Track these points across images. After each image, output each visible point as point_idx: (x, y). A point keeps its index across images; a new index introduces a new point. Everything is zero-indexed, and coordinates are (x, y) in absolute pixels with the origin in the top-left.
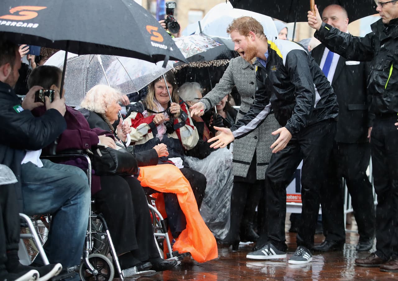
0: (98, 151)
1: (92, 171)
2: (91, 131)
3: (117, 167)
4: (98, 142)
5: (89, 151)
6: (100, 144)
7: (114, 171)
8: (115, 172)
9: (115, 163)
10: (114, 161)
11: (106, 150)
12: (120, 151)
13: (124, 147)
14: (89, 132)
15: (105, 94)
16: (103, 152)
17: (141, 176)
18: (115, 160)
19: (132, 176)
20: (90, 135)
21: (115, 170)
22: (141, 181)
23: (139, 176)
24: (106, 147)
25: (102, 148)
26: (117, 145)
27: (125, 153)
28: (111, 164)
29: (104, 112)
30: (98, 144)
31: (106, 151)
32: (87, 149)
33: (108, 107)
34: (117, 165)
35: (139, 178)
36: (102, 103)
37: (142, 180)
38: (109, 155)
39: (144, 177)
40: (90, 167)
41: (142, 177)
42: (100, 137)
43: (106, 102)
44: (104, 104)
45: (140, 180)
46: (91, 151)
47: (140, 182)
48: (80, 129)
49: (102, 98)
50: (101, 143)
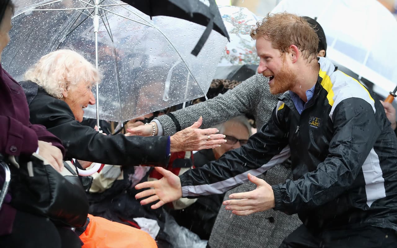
0: (30, 165)
1: (6, 196)
2: (30, 127)
3: (52, 204)
4: (35, 151)
5: (14, 160)
6: (36, 154)
7: (45, 210)
8: (44, 212)
9: (51, 197)
10: (51, 191)
11: (44, 169)
12: (67, 178)
13: (75, 174)
14: (25, 127)
15: (71, 66)
16: (37, 171)
17: (87, 235)
18: (53, 191)
19: (73, 229)
20: (25, 133)
21: (47, 209)
22: (85, 243)
23: (84, 233)
24: (46, 163)
25: (38, 163)
26: (65, 166)
27: (75, 185)
28: (43, 196)
29: (60, 95)
30: (34, 154)
31: (43, 171)
32: (12, 156)
33: (69, 89)
34: (54, 200)
35: (83, 237)
36: (60, 78)
37: (86, 240)
38: (45, 178)
39: (91, 237)
40: (5, 187)
41: (87, 237)
42: (41, 143)
43: (68, 80)
44: (64, 83)
45: (83, 240)
46: (16, 161)
47: (82, 244)
48: (11, 118)
49: (63, 71)
50: (39, 153)
